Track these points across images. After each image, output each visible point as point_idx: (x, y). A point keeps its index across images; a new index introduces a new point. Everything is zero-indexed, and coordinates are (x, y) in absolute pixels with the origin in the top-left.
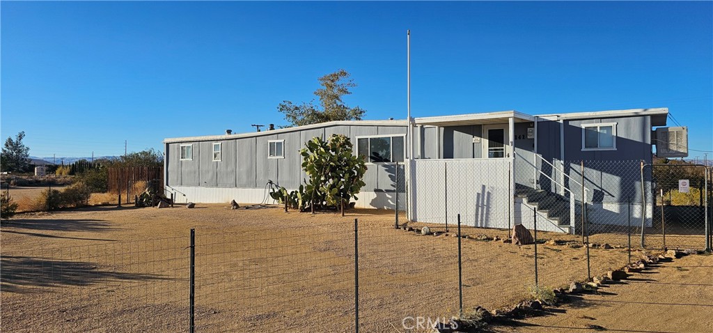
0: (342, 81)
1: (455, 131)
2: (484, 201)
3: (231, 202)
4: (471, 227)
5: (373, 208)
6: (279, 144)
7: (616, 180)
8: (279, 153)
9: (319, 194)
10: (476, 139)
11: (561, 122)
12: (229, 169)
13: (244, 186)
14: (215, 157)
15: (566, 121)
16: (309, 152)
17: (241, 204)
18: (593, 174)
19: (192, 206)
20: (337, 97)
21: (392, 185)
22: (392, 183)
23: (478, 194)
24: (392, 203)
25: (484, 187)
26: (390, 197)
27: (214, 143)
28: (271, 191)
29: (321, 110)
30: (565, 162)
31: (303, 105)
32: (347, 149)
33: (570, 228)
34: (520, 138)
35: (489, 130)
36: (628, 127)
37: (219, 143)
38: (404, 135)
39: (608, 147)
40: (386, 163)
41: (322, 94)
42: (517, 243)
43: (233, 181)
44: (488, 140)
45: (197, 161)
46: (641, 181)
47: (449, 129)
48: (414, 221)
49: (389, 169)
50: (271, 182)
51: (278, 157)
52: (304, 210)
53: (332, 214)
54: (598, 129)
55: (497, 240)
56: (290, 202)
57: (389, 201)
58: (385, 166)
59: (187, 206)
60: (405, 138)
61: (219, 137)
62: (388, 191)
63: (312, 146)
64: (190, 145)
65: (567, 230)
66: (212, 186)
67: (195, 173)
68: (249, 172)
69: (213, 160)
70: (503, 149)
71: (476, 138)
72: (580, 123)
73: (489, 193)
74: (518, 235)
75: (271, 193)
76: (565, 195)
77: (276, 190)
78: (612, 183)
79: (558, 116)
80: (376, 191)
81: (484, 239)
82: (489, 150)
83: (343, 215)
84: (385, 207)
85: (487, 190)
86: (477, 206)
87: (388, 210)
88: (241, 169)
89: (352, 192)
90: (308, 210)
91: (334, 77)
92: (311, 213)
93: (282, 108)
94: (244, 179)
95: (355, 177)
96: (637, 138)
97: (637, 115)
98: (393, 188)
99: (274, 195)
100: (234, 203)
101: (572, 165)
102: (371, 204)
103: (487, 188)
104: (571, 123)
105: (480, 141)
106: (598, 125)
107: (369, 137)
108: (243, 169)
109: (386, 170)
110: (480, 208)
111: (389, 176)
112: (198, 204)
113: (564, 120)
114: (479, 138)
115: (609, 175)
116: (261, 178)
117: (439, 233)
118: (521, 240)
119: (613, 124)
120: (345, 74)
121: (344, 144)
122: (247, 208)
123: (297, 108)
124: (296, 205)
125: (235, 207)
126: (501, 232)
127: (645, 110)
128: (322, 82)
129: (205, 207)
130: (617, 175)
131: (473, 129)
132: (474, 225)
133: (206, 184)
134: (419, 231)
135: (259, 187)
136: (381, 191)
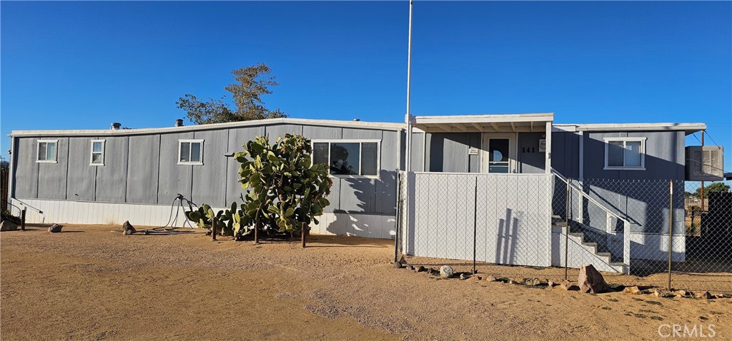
0: (261, 78)
1: (445, 139)
2: (509, 230)
3: (122, 224)
4: (491, 264)
5: (331, 234)
6: (196, 145)
7: (642, 206)
8: (195, 158)
9: (265, 215)
10: (473, 150)
11: (581, 133)
12: (116, 177)
13: (139, 202)
14: (94, 160)
15: (586, 133)
16: (248, 157)
17: (140, 227)
18: (618, 199)
19: (57, 229)
20: (255, 96)
21: (358, 205)
22: (359, 202)
23: (502, 221)
24: (357, 228)
25: (509, 211)
26: (355, 220)
27: (93, 140)
28: (188, 209)
29: (233, 109)
30: (584, 183)
31: (210, 102)
32: (304, 156)
33: (625, 266)
34: (528, 151)
35: (490, 140)
36: (659, 144)
37: (102, 140)
38: (378, 141)
39: (634, 166)
40: (351, 177)
41: (236, 91)
42: (588, 291)
43: (121, 193)
44: (488, 153)
45: (64, 164)
46: (669, 208)
47: (438, 136)
48: (410, 255)
49: (355, 184)
50: (181, 197)
51: (195, 163)
52: (241, 238)
53: (285, 245)
54: (625, 143)
55: (554, 285)
56: (219, 226)
57: (354, 226)
58: (349, 180)
59: (49, 229)
60: (379, 144)
61: (101, 132)
62: (352, 212)
63: (254, 149)
64: (55, 141)
65: (620, 269)
66: (87, 201)
67: (60, 181)
68: (148, 182)
69: (91, 164)
70: (507, 164)
71: (472, 148)
72: (603, 136)
73: (516, 220)
74: (590, 280)
75: (187, 213)
76: (584, 222)
77: (195, 209)
78: (638, 208)
79: (577, 127)
80: (336, 212)
81: (537, 285)
82: (490, 164)
83: (304, 246)
84: (348, 234)
85: (513, 215)
86: (500, 236)
87: (352, 236)
88: (135, 178)
89: (313, 213)
90: (250, 237)
91: (252, 73)
92: (254, 242)
93: (183, 104)
94: (139, 191)
95: (316, 193)
96: (666, 157)
97: (667, 130)
98: (360, 209)
99: (191, 216)
100: (129, 227)
101: (592, 187)
102: (328, 229)
103: (512, 212)
104: (592, 136)
105: (479, 152)
106: (625, 139)
107: (330, 141)
108: (137, 177)
109: (351, 186)
110: (503, 239)
111: (356, 193)
112: (67, 225)
113: (584, 132)
114: (477, 150)
115: (634, 200)
116: (165, 191)
117: (467, 275)
118: (593, 287)
119: (642, 139)
120: (266, 69)
121: (303, 148)
122: (148, 233)
123: (203, 105)
124: (229, 231)
125: (129, 231)
126: (538, 271)
127: (676, 124)
128: (237, 77)
129: (78, 231)
130: (644, 201)
131: (470, 136)
132: (494, 262)
133: (78, 197)
134: (436, 272)
135: (163, 204)
136: (344, 212)
